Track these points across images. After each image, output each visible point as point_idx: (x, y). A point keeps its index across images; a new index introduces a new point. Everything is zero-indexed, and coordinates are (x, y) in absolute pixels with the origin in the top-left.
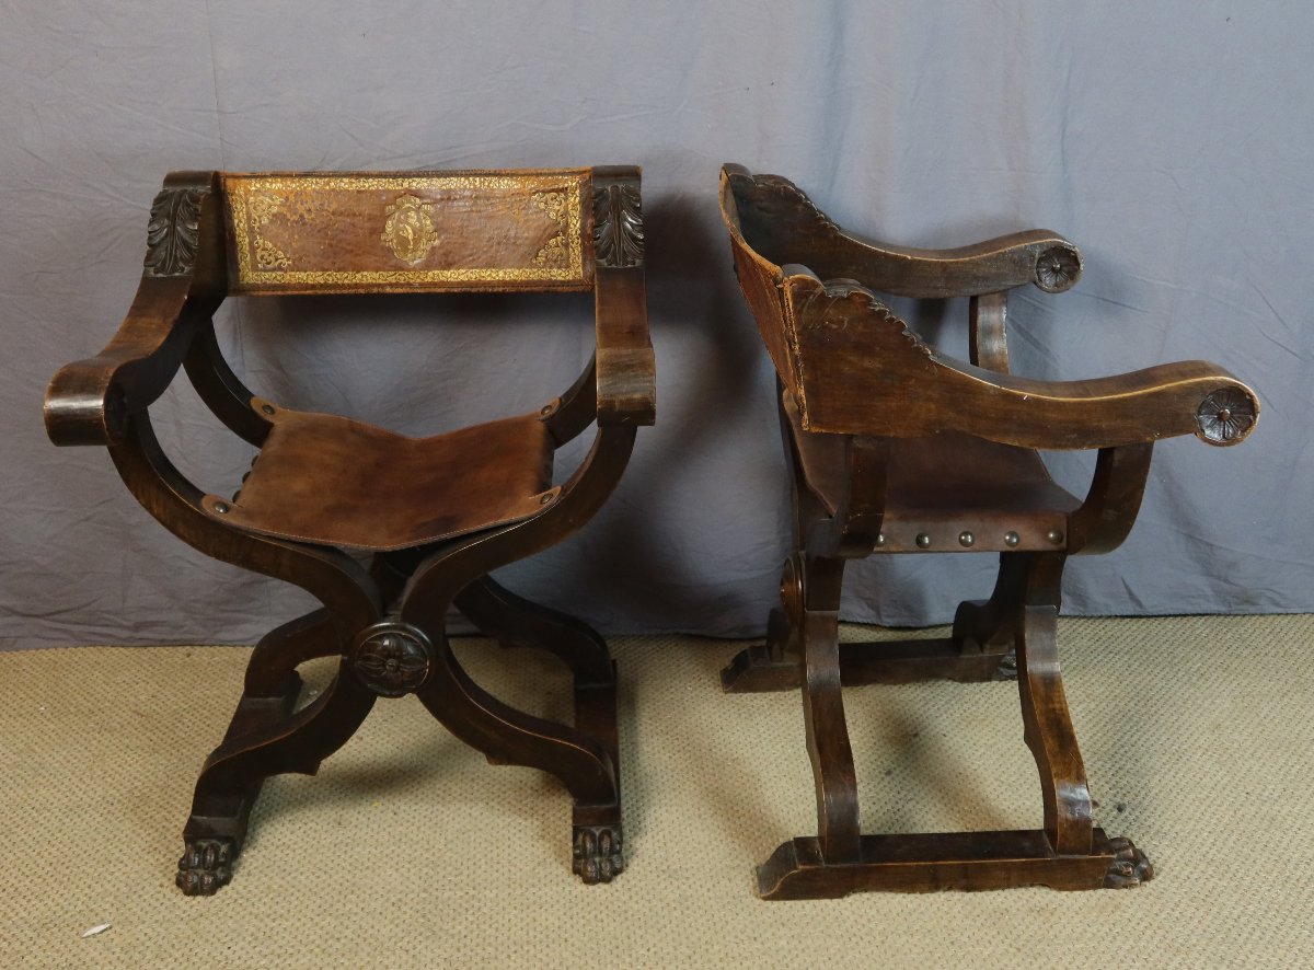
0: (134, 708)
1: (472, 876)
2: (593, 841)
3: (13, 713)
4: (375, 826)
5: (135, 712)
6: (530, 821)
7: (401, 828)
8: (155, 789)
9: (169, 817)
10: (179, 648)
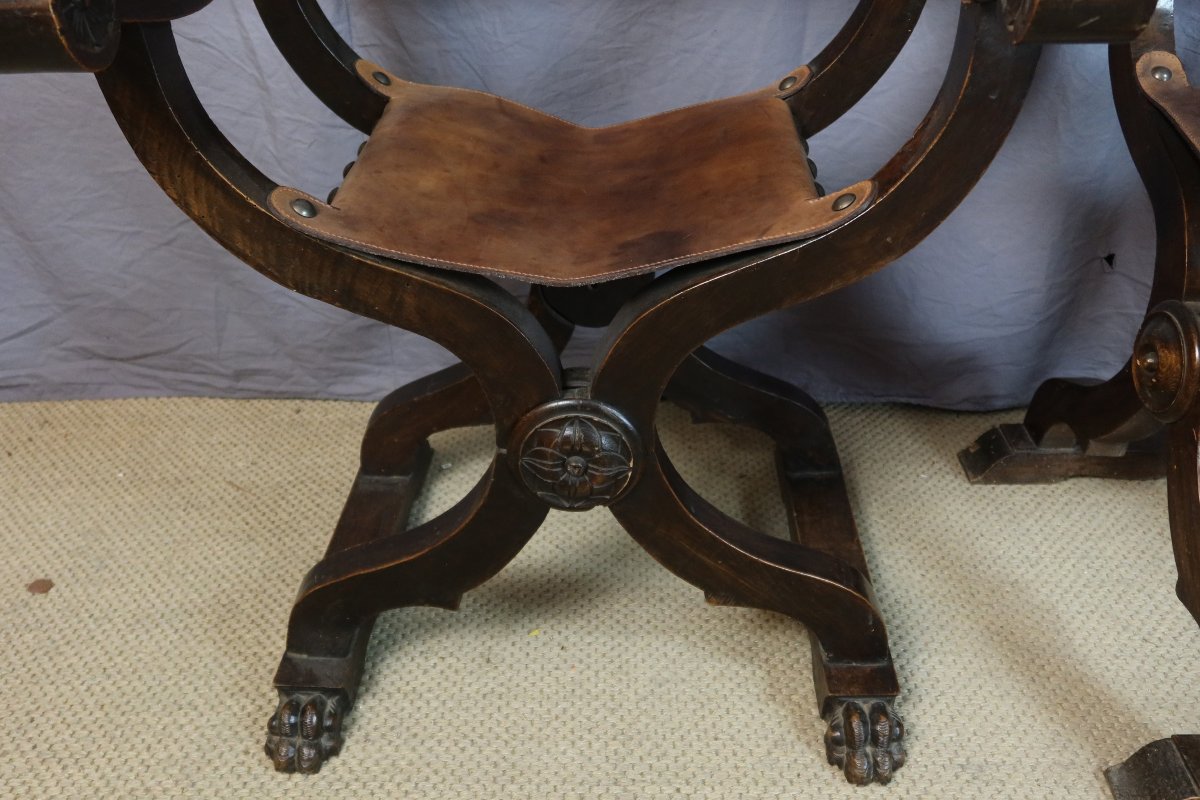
0: (229, 478)
1: (682, 760)
2: (864, 723)
3: (86, 480)
4: (536, 667)
5: (230, 483)
6: (749, 668)
7: (572, 673)
8: (248, 595)
9: (262, 638)
10: (288, 402)
